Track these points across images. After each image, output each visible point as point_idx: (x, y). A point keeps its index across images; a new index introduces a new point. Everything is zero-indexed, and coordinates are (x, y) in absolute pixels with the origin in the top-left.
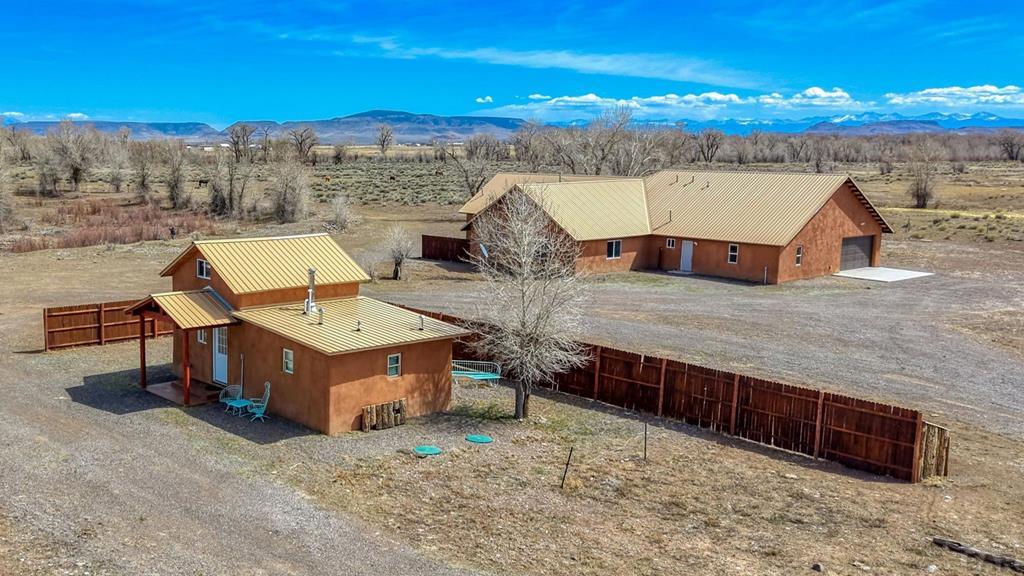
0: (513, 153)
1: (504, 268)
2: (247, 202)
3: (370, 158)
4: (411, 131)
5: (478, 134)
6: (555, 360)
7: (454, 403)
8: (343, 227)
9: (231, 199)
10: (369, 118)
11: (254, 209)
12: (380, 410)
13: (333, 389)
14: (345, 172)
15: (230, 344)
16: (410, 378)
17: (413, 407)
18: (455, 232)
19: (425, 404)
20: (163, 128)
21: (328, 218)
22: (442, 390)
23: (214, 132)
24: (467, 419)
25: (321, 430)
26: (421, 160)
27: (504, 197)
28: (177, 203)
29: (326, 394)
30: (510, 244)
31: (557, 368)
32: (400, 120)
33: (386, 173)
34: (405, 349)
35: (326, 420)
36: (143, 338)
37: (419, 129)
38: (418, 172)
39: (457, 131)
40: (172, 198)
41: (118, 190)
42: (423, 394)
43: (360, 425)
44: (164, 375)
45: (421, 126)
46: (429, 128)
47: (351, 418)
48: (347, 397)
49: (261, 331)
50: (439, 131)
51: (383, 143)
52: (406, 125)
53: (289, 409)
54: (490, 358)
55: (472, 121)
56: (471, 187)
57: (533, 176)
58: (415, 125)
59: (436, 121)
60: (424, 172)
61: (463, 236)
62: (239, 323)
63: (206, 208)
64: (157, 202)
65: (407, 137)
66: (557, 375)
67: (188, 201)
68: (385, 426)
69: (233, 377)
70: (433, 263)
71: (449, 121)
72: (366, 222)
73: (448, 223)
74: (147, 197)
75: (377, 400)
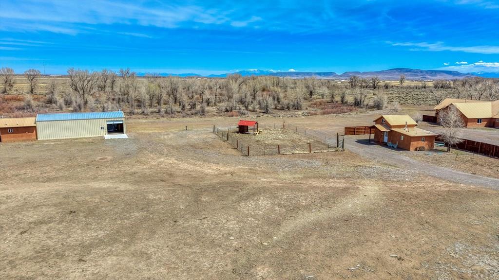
0: (452, 85)
1: (447, 124)
2: (365, 103)
3: (398, 87)
4: (411, 75)
5: (438, 77)
6: (456, 141)
7: (434, 148)
8: (397, 111)
9: (361, 102)
10: (395, 71)
11: (368, 105)
12: (420, 147)
13: (412, 143)
14: (390, 92)
15: (389, 135)
16: (426, 142)
17: (426, 147)
18: (433, 114)
19: (429, 147)
20: (319, 74)
21: (392, 108)
22: (432, 146)
23: (337, 75)
24: (436, 151)
25: (409, 150)
26: (416, 88)
27: (448, 106)
28: (343, 102)
29: (410, 144)
30: (449, 119)
31: (457, 143)
32: (407, 71)
33: (405, 93)
34: (426, 137)
35: (410, 149)
36: (370, 134)
37: (415, 75)
38: (416, 93)
39: (429, 75)
40: (342, 101)
41: (323, 98)
42: (429, 145)
43: (416, 150)
44: (372, 140)
45: (416, 74)
46: (418, 74)
47: (414, 148)
48: (414, 145)
49: (396, 132)
50: (422, 76)
51: (402, 81)
52: (409, 73)
53: (401, 147)
54: (443, 140)
55: (436, 72)
56: (437, 101)
57: (458, 100)
58: (413, 74)
59: (421, 72)
60: (418, 93)
61: (435, 116)
62: (391, 131)
63: (352, 104)
64: (337, 102)
65: (410, 77)
66: (457, 144)
67: (346, 102)
68: (421, 151)
69: (389, 140)
70: (426, 122)
71: (427, 72)
72: (403, 110)
73: (429, 112)
74: (334, 101)
75: (419, 146)
